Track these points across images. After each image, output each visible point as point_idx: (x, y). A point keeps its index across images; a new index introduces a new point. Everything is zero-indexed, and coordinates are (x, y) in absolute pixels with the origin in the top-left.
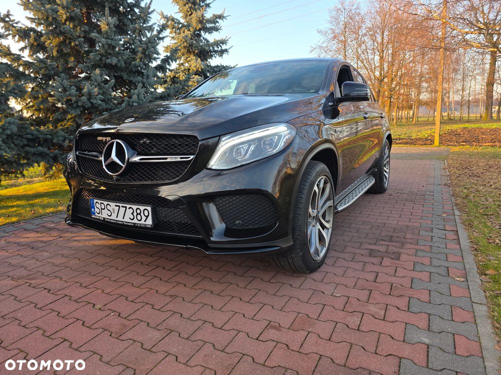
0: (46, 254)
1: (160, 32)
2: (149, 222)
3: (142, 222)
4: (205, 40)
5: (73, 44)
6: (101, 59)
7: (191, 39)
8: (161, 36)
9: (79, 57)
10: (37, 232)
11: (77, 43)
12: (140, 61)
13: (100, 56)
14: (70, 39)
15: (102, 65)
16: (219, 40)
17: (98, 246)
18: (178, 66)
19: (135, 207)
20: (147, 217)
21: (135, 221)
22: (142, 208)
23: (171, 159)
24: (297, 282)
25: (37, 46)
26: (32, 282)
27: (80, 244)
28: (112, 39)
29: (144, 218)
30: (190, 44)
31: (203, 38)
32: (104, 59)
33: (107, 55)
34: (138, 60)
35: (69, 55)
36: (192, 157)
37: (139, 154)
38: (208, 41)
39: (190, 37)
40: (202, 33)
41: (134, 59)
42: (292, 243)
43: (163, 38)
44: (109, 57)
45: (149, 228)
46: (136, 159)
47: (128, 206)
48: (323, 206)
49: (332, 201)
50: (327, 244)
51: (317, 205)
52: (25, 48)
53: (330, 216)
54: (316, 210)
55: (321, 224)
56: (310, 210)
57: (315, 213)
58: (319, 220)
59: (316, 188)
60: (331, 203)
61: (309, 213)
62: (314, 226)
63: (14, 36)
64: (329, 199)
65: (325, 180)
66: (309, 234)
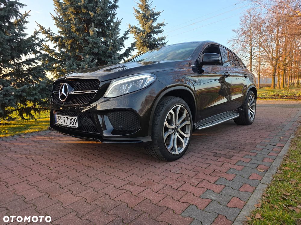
0: (43, 145)
1: (125, 35)
2: (77, 125)
3: (74, 126)
4: (154, 38)
5: (77, 43)
6: (90, 50)
7: (145, 38)
8: (126, 37)
9: (81, 49)
10: (45, 136)
11: (79, 42)
12: (111, 50)
13: (89, 48)
14: (76, 40)
15: (91, 53)
16: (160, 38)
17: (69, 143)
18: (138, 53)
19: (71, 118)
20: (76, 123)
21: (71, 125)
22: (74, 118)
23: (87, 92)
24: (159, 165)
25: (62, 45)
26: (29, 156)
27: (61, 142)
28: (96, 39)
30: (144, 41)
31: (153, 37)
32: (91, 50)
33: (93, 48)
34: (110, 50)
35: (76, 49)
36: (96, 91)
37: (75, 90)
38: (155, 39)
39: (144, 37)
40: (152, 35)
41: (108, 49)
42: (151, 140)
43: (127, 38)
44: (94, 48)
45: (76, 129)
46: (73, 93)
47: (68, 117)
48: (181, 123)
49: (190, 121)
50: (184, 146)
51: (176, 122)
52: (57, 46)
53: (188, 131)
54: (174, 125)
55: (180, 135)
56: (166, 123)
57: (173, 126)
58: (178, 132)
59: (171, 111)
60: (189, 122)
61: (165, 124)
62: (172, 134)
63: (52, 40)
64: (188, 120)
65: (181, 108)
66: (165, 137)
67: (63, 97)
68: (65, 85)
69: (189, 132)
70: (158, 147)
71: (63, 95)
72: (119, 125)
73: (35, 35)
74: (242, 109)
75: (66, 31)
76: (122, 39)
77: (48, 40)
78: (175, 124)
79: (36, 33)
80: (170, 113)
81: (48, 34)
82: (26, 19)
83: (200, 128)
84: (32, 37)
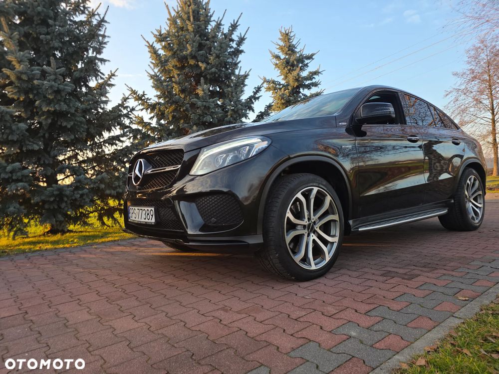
1: (255, 93)
2: (153, 220)
3: (150, 221)
4: (304, 96)
5: (182, 110)
6: (199, 119)
7: (289, 96)
8: (257, 96)
9: (187, 119)
11: (184, 108)
12: (231, 117)
13: (198, 116)
14: (180, 106)
15: (201, 123)
16: (314, 94)
19: (146, 209)
20: (152, 216)
21: (147, 220)
22: (150, 209)
23: (168, 169)
25: (161, 116)
26: (92, 271)
28: (207, 102)
29: (151, 217)
30: (288, 100)
31: (303, 94)
32: (201, 118)
33: (203, 115)
34: (229, 117)
35: (180, 118)
36: (180, 166)
37: (153, 168)
38: (307, 96)
39: (288, 94)
40: (301, 90)
41: (227, 116)
42: (262, 241)
43: (258, 98)
44: (205, 115)
45: (152, 225)
46: (149, 172)
47: (143, 208)
48: (321, 218)
49: (337, 215)
50: (328, 258)
51: (310, 215)
52: (153, 117)
53: (336, 231)
54: (306, 219)
55: (320, 237)
56: (289, 214)
57: (305, 222)
58: (315, 232)
59: (299, 195)
60: (335, 217)
61: (288, 218)
62: (304, 234)
63: (147, 109)
64: (333, 214)
65: (318, 192)
66: (288, 238)
67: (137, 178)
68: (140, 161)
69: (338, 234)
70: (276, 254)
71: (137, 175)
72: (212, 218)
73: (123, 102)
74: (453, 201)
75: (166, 93)
76: (251, 100)
77: (142, 110)
78: (309, 219)
79: (125, 99)
80: (297, 200)
81: (141, 100)
82: (112, 81)
83: (360, 230)
84: (119, 105)
